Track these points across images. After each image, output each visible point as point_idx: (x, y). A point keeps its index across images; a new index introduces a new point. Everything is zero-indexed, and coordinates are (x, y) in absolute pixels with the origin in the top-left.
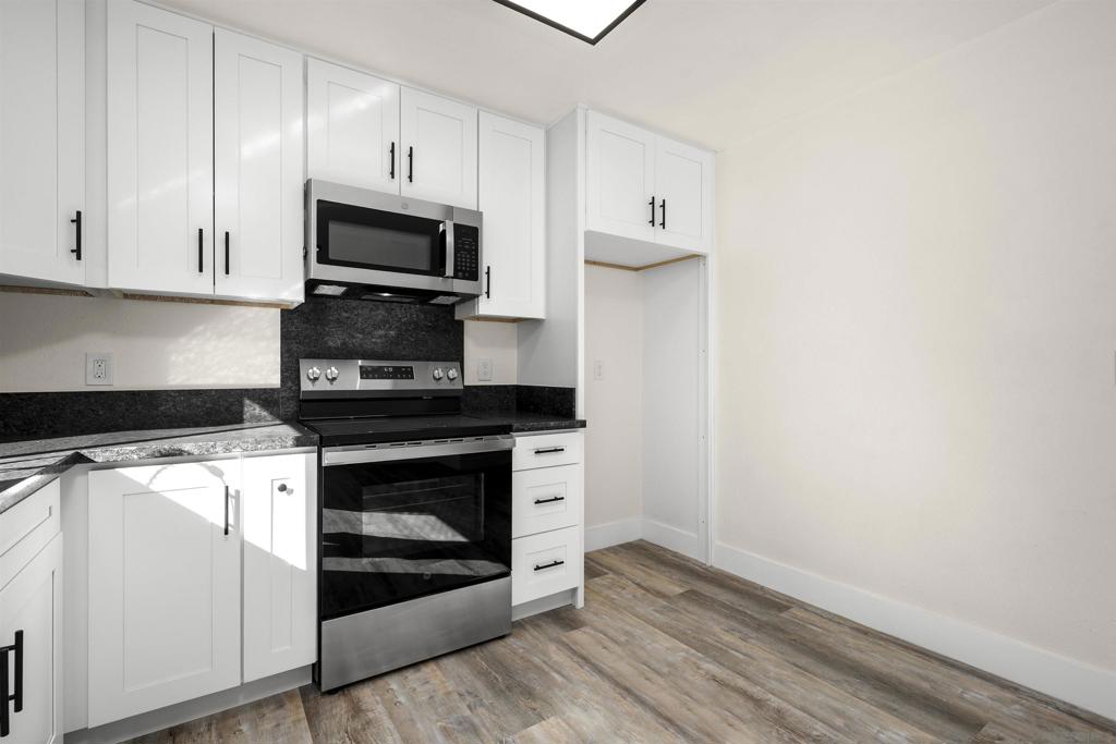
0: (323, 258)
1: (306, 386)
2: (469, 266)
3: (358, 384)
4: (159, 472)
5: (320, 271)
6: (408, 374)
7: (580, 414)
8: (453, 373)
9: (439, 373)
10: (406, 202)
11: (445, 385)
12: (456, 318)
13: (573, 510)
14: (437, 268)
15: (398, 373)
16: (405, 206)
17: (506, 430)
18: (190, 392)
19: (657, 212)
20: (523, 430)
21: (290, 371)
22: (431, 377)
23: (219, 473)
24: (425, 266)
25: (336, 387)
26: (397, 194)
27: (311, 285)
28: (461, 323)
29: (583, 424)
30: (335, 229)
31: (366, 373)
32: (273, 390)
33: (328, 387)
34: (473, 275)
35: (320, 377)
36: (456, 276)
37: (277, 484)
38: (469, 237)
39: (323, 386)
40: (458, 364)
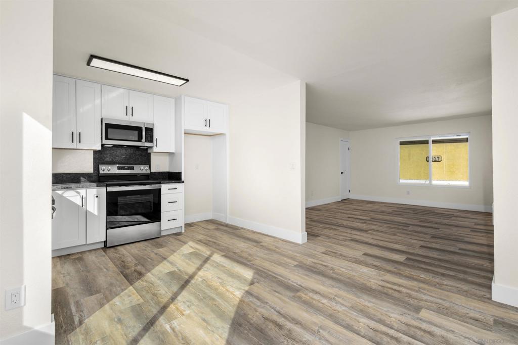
0: (107, 138)
1: (101, 172)
2: (150, 138)
3: (117, 171)
4: (64, 192)
5: (105, 142)
6: (132, 168)
7: (183, 179)
8: (147, 168)
9: (142, 168)
10: (131, 122)
11: (144, 172)
12: (148, 152)
13: (181, 205)
14: (140, 140)
15: (129, 168)
16: (130, 123)
17: (160, 183)
18: (67, 174)
19: (208, 123)
20: (164, 183)
21: (96, 168)
22: (140, 169)
23: (78, 193)
24: (137, 139)
25: (110, 172)
26: (128, 120)
27: (103, 145)
28: (150, 153)
29: (183, 182)
30: (110, 130)
31: (119, 168)
32: (91, 173)
33: (108, 172)
34: (151, 141)
35: (105, 169)
36: (146, 142)
37: (95, 196)
38: (150, 131)
39: (106, 172)
40: (148, 166)
